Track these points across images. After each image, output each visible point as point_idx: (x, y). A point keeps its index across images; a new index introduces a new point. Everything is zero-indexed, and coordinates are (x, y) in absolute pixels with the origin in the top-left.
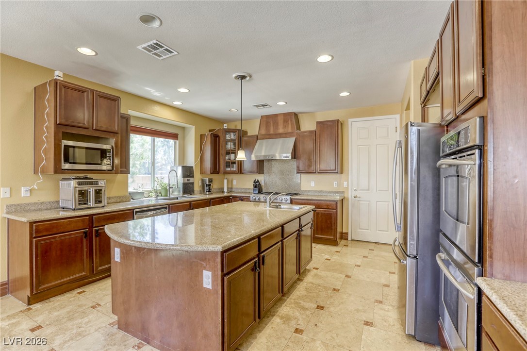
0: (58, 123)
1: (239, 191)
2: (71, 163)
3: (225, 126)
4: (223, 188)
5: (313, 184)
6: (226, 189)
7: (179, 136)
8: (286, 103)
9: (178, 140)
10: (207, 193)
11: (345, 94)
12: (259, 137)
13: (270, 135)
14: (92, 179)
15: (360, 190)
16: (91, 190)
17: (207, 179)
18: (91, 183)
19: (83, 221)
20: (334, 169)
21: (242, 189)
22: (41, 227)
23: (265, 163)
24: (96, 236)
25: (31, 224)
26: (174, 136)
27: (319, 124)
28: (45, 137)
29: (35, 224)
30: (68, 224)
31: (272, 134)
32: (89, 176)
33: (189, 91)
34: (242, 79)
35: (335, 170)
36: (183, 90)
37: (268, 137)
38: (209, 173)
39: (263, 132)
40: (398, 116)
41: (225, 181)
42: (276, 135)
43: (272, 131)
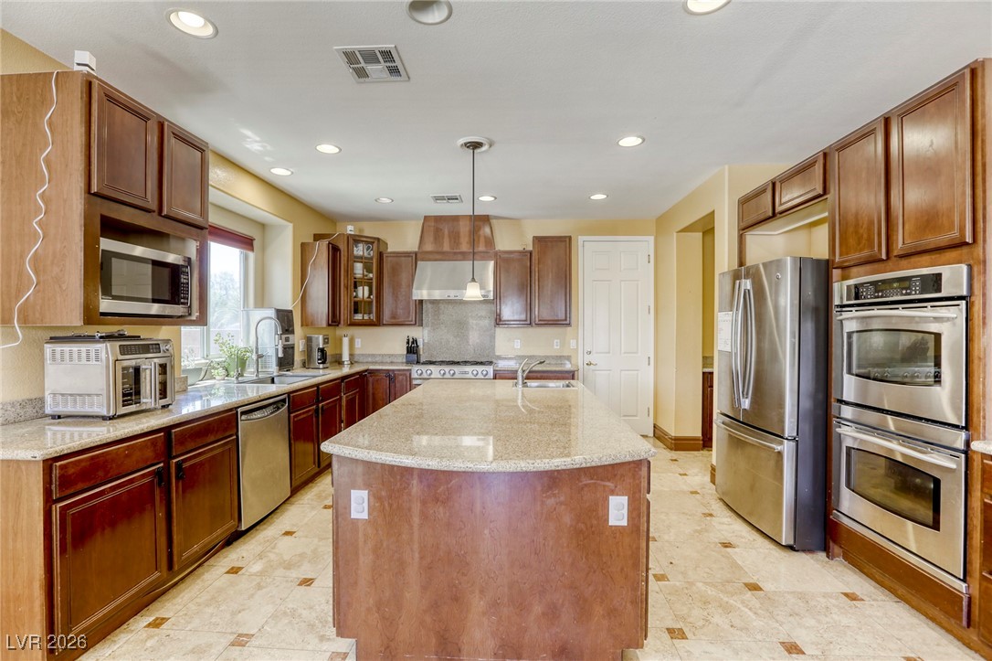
0: (94, 189)
1: (370, 360)
2: (115, 298)
3: (350, 229)
4: (340, 356)
5: (517, 344)
6: (346, 358)
7: (255, 243)
8: (496, 198)
9: (253, 250)
10: (321, 366)
11: (599, 197)
12: (419, 255)
13: (443, 253)
14: (137, 338)
15: (597, 353)
16: (149, 365)
17: (321, 338)
18: (146, 349)
19: (154, 442)
20: (564, 318)
21: (373, 355)
22: (71, 471)
23: (424, 306)
24: (178, 478)
25: (49, 464)
26: (246, 242)
27: (539, 240)
28: (40, 223)
29: (58, 464)
30: (127, 456)
31: (447, 252)
32: (128, 330)
33: (340, 150)
34: (473, 149)
35: (566, 320)
36: (328, 149)
37: (438, 257)
38: (324, 324)
39: (429, 247)
40: (651, 239)
41: (346, 341)
42: (455, 253)
43: (446, 247)
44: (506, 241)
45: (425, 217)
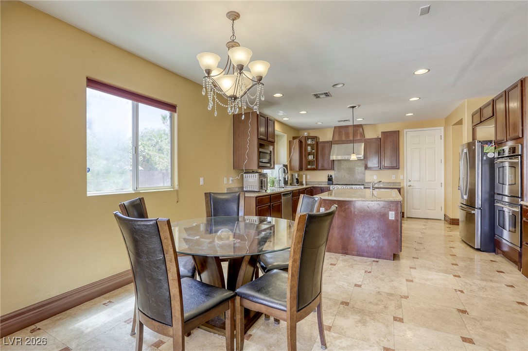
1: (313, 183)
3: (306, 134)
5: (375, 177)
6: (304, 182)
8: (364, 119)
10: (297, 184)
11: (409, 114)
12: (332, 142)
13: (342, 141)
15: (414, 181)
17: (297, 174)
20: (396, 166)
22: (259, 200)
23: (335, 162)
24: (272, 208)
27: (384, 133)
28: (248, 146)
29: (257, 198)
30: (265, 200)
31: (344, 141)
33: (307, 112)
34: (352, 108)
36: (303, 112)
37: (340, 142)
38: (298, 170)
39: (336, 139)
40: (442, 128)
41: (304, 176)
42: (347, 141)
43: (344, 139)
44: (370, 134)
45: (335, 127)
